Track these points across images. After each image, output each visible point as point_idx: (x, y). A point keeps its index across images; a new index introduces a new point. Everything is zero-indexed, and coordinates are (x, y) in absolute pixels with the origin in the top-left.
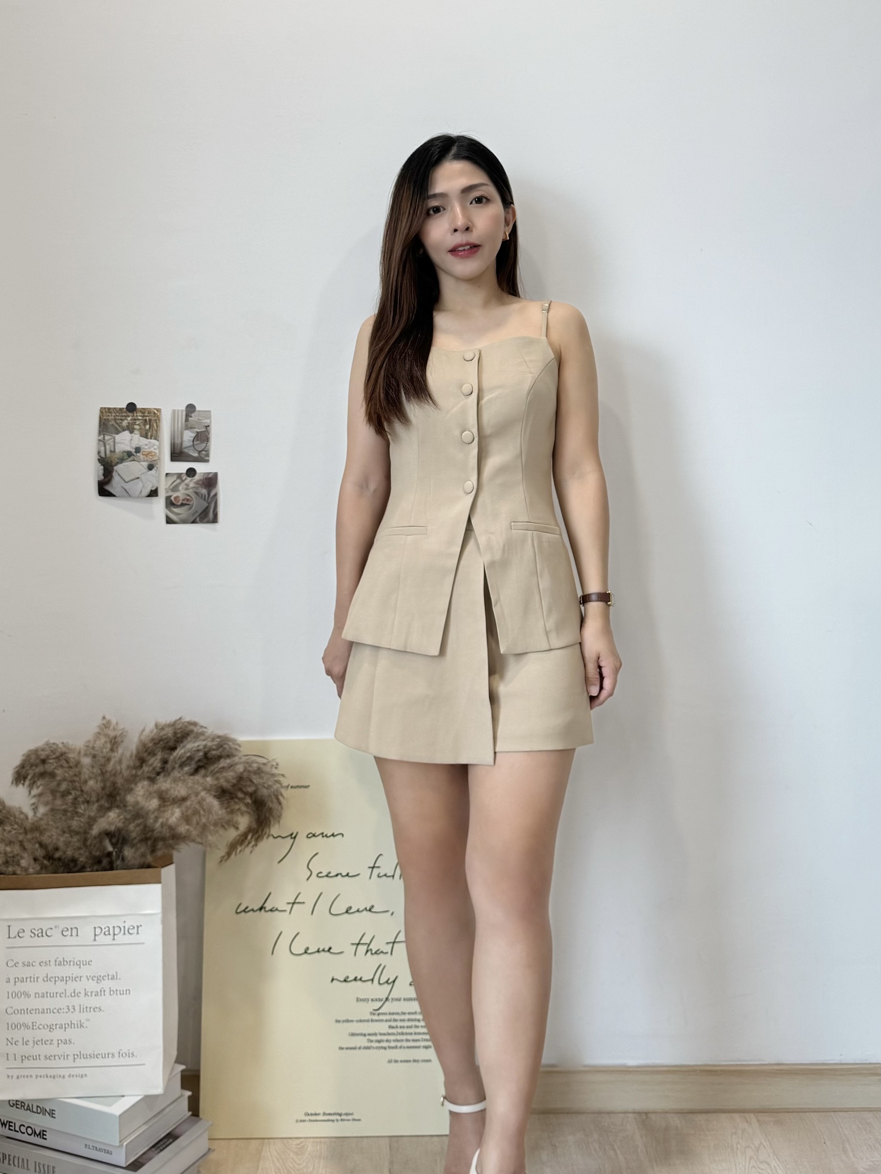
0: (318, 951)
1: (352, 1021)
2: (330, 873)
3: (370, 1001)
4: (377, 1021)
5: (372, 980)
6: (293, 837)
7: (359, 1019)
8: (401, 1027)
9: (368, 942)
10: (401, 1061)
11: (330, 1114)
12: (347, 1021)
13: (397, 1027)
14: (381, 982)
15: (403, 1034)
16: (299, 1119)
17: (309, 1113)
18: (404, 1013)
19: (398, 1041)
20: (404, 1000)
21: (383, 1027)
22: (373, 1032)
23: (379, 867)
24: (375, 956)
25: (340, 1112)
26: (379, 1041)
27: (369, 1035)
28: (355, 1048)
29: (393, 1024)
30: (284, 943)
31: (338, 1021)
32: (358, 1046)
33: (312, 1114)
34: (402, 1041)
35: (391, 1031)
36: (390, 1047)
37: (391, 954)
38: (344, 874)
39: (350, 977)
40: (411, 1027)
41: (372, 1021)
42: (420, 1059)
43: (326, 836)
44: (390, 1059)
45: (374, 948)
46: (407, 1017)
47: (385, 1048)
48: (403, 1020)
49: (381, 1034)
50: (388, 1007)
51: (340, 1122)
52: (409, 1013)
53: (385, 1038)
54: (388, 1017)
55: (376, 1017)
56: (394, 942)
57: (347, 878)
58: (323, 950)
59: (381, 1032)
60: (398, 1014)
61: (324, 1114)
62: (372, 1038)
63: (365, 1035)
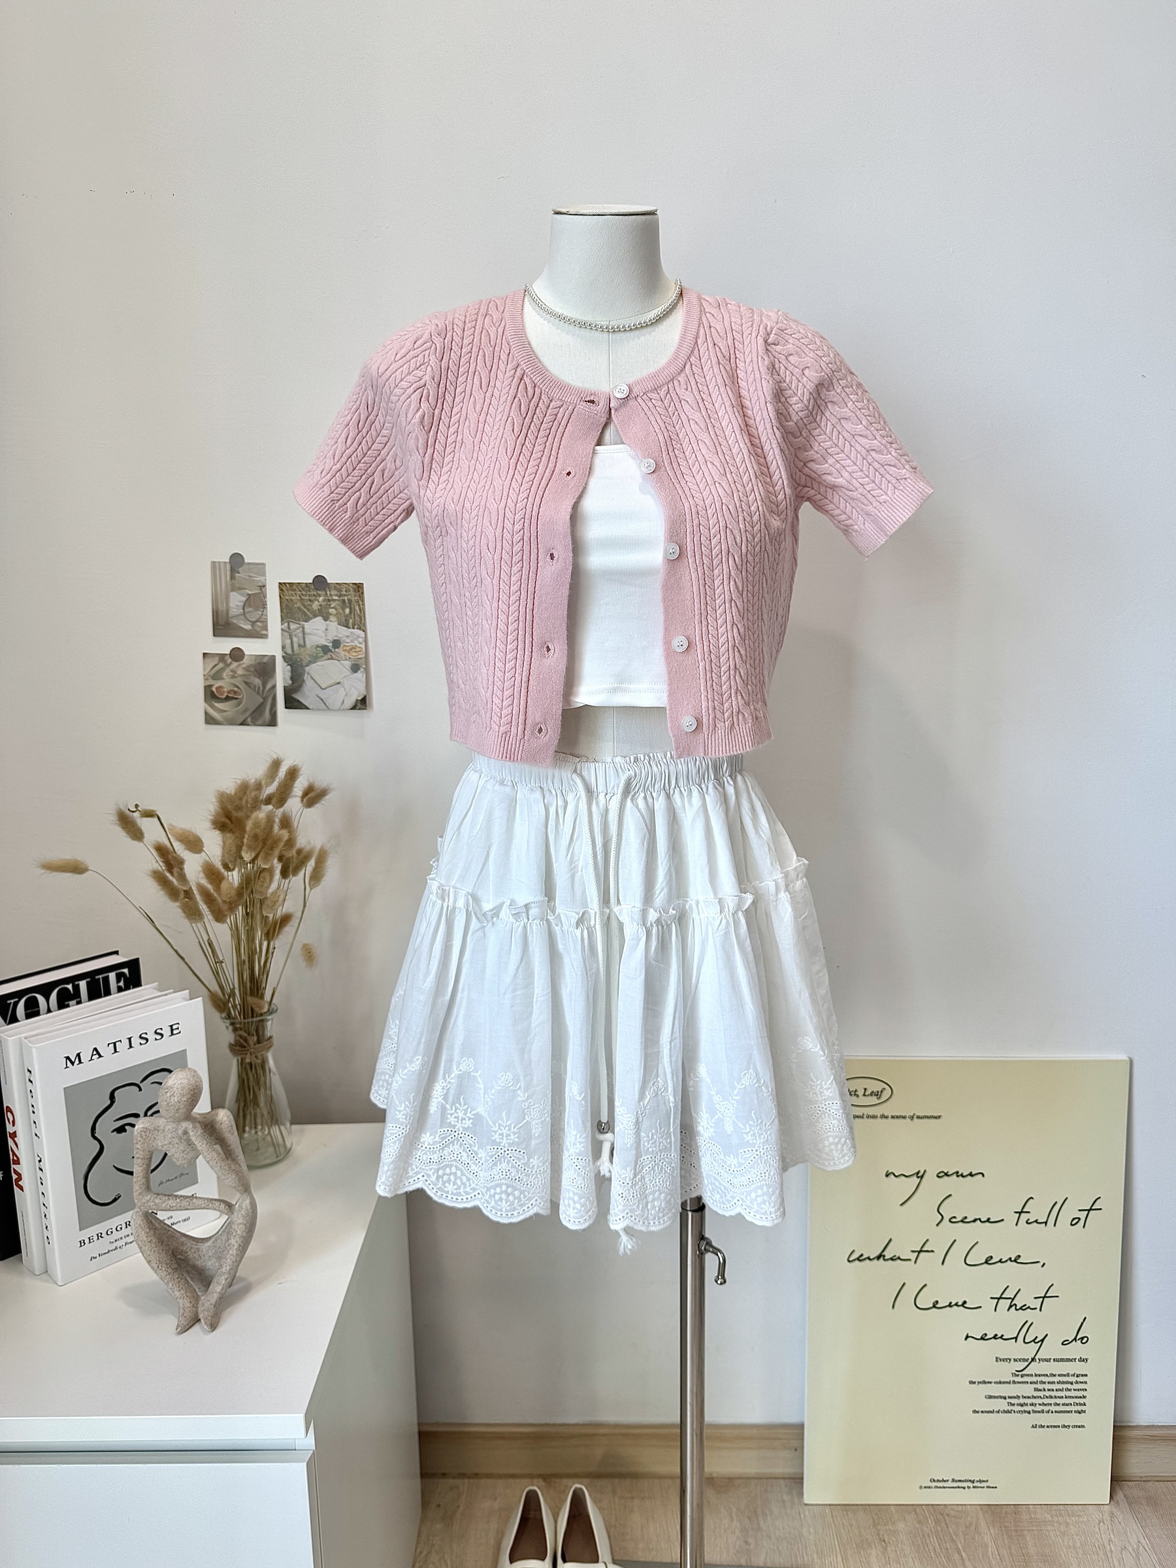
0: (950, 1305)
1: (990, 1383)
2: (966, 1218)
3: (1012, 1360)
4: (1019, 1383)
5: (1016, 1338)
6: (920, 1176)
7: (998, 1380)
8: (1049, 1390)
9: (1012, 1297)
10: (1048, 1427)
11: (960, 1481)
12: (984, 1382)
13: (1044, 1390)
14: (1026, 1341)
15: (1051, 1397)
16: (923, 1486)
17: (936, 1479)
18: (1055, 1375)
19: (1045, 1405)
20: (1055, 1360)
21: (1028, 1390)
22: (1015, 1395)
23: (1029, 1212)
24: (1020, 1311)
25: (972, 1479)
26: (1022, 1405)
27: (1010, 1397)
28: (992, 1412)
29: (1040, 1386)
30: (907, 1296)
31: (972, 1382)
32: (996, 1410)
33: (938, 1481)
34: (1050, 1405)
35: (1037, 1394)
36: (1034, 1412)
37: (1041, 1310)
38: (982, 1220)
39: (988, 1334)
40: (1062, 1390)
41: (1014, 1382)
42: (1071, 1424)
43: (962, 1176)
44: (1034, 1424)
45: (1019, 1302)
46: (1056, 1379)
47: (1029, 1413)
48: (1053, 1383)
49: (1024, 1397)
50: (1034, 1368)
51: (972, 1489)
52: (1060, 1375)
53: (1029, 1401)
54: (1034, 1379)
55: (1019, 1379)
56: (1044, 1297)
57: (987, 1224)
58: (956, 1304)
59: (1025, 1395)
60: (1046, 1375)
61: (953, 1480)
62: (1013, 1401)
63: (1005, 1398)
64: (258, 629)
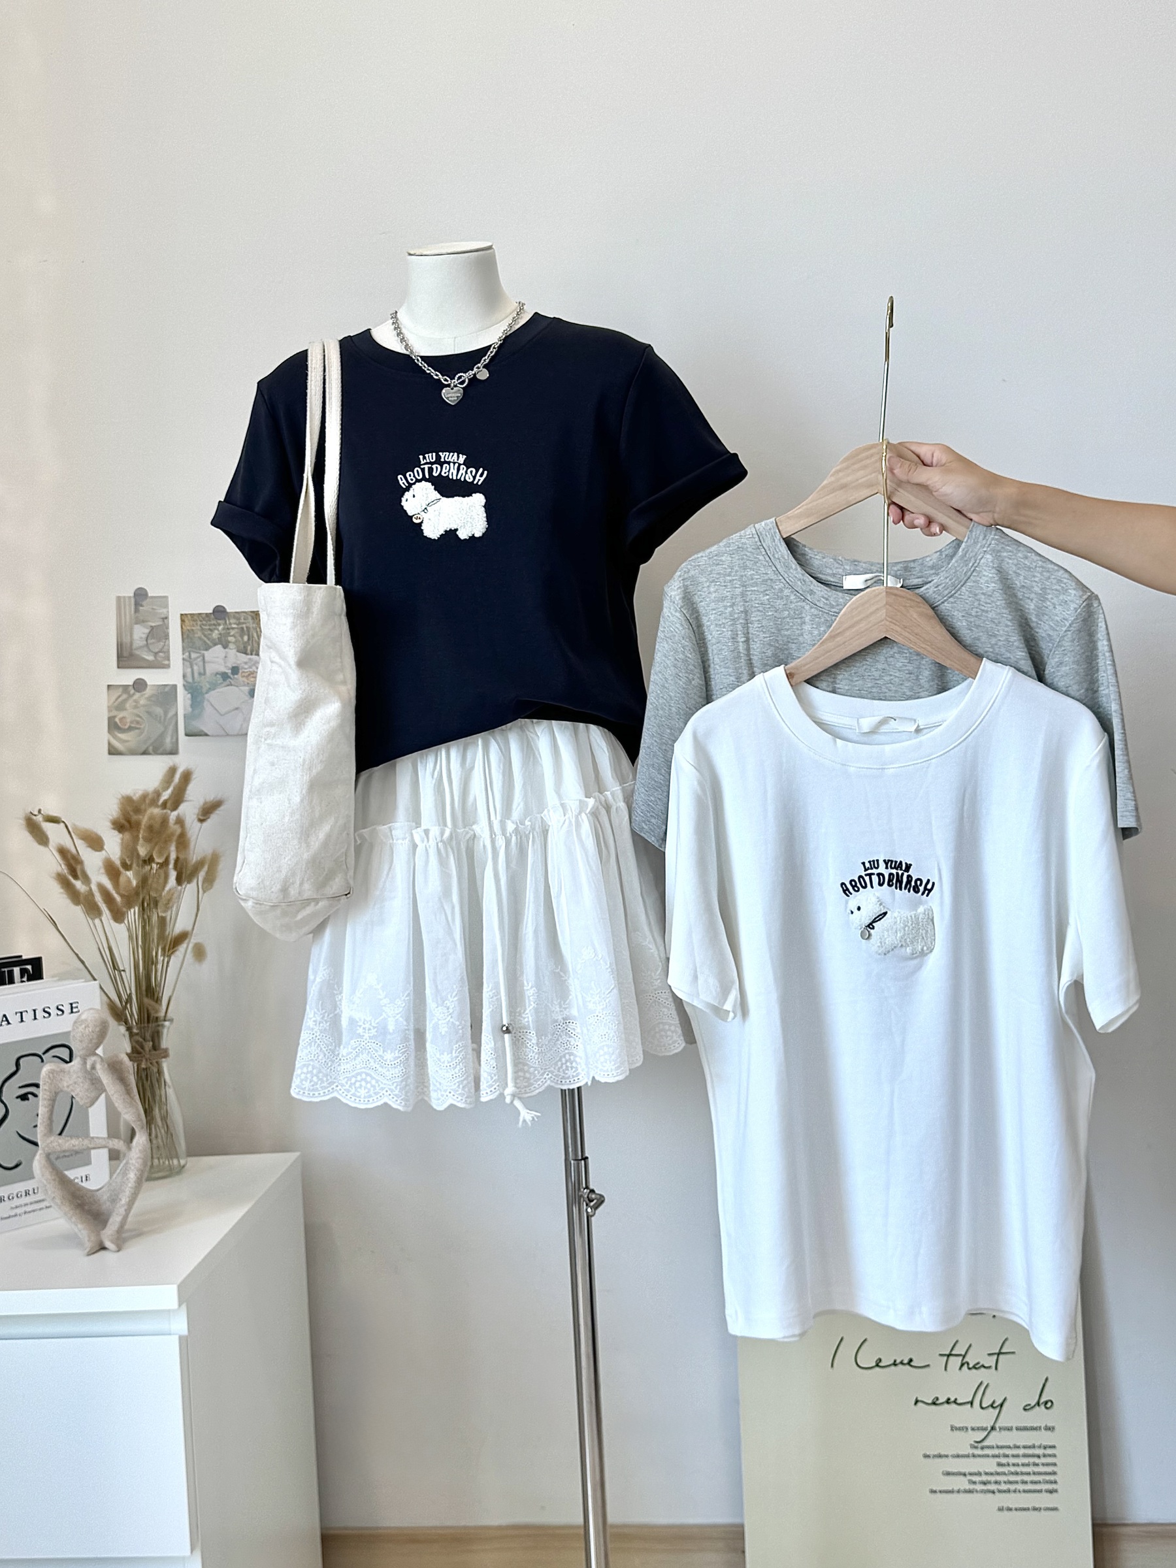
0: (895, 1364)
1: (947, 1456)
3: (970, 1430)
4: (979, 1456)
5: (971, 1403)
7: (955, 1453)
8: (1014, 1465)
9: (963, 1353)
10: (1016, 1509)
12: (940, 1456)
13: (1009, 1465)
14: (983, 1406)
15: (1017, 1474)
18: (1018, 1447)
19: (1011, 1482)
20: (1018, 1429)
21: (990, 1465)
22: (976, 1471)
24: (974, 1371)
26: (985, 1483)
27: (971, 1474)
28: (951, 1492)
29: (1004, 1460)
30: (847, 1351)
31: (926, 1456)
32: (956, 1488)
34: (1017, 1482)
35: (1000, 1469)
36: (1000, 1491)
37: (996, 1368)
39: (940, 1398)
40: (1028, 1465)
41: (974, 1456)
42: (1043, 1506)
44: (1001, 1505)
45: (971, 1359)
46: (1021, 1452)
47: (993, 1492)
48: (1017, 1456)
49: (986, 1474)
50: (995, 1439)
52: (1025, 1447)
53: (992, 1478)
54: (996, 1452)
55: (977, 1452)
56: (999, 1354)
58: (902, 1363)
59: (987, 1471)
60: (1009, 1447)
62: (975, 1478)
63: (965, 1475)
64: (159, 659)
